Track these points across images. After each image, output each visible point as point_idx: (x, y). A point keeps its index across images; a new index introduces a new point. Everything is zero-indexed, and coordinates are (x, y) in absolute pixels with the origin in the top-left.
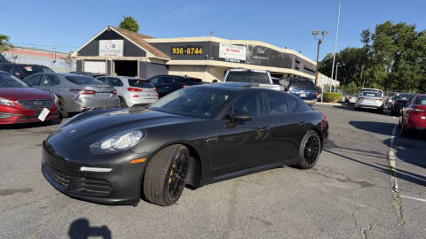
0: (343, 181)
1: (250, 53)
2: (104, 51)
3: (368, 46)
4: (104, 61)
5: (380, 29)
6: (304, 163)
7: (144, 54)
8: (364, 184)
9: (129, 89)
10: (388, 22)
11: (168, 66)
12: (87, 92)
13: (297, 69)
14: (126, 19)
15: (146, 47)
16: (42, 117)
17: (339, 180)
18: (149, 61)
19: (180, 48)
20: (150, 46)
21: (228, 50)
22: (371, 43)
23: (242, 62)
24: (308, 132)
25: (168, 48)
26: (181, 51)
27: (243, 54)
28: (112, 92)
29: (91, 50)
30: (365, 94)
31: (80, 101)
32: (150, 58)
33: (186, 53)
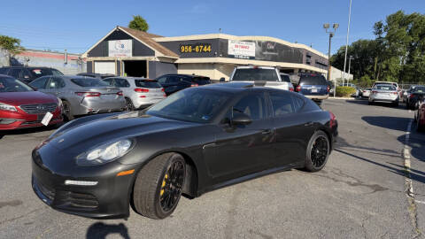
0: (354, 185)
1: (260, 49)
2: (113, 52)
3: (381, 38)
4: (114, 61)
5: (392, 20)
6: (312, 165)
7: (152, 53)
8: (377, 188)
9: (136, 90)
10: (400, 12)
11: (177, 65)
12: (92, 94)
13: (308, 63)
14: (136, 19)
15: (155, 46)
16: (45, 121)
17: (349, 183)
18: (157, 60)
19: (189, 45)
21: (236, 46)
22: (384, 35)
23: (251, 58)
24: (316, 133)
25: (176, 47)
26: (190, 49)
27: (252, 50)
28: (117, 94)
29: (101, 51)
30: (379, 88)
31: (85, 103)
32: (159, 58)
33: (195, 51)
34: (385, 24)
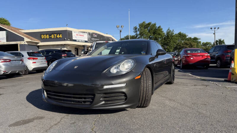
1: (90, 37)
3: (137, 34)
5: (141, 25)
7: (23, 39)
8: (205, 85)
9: (29, 59)
10: (144, 22)
11: (38, 47)
12: (5, 61)
15: (23, 35)
18: (26, 43)
19: (47, 35)
20: (25, 34)
21: (77, 35)
22: (138, 33)
23: (86, 42)
25: (38, 35)
26: (48, 36)
27: (86, 37)
32: (27, 42)
33: (51, 38)
34: (138, 27)
